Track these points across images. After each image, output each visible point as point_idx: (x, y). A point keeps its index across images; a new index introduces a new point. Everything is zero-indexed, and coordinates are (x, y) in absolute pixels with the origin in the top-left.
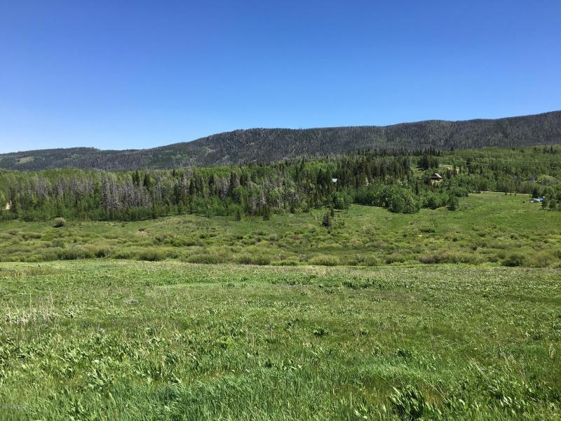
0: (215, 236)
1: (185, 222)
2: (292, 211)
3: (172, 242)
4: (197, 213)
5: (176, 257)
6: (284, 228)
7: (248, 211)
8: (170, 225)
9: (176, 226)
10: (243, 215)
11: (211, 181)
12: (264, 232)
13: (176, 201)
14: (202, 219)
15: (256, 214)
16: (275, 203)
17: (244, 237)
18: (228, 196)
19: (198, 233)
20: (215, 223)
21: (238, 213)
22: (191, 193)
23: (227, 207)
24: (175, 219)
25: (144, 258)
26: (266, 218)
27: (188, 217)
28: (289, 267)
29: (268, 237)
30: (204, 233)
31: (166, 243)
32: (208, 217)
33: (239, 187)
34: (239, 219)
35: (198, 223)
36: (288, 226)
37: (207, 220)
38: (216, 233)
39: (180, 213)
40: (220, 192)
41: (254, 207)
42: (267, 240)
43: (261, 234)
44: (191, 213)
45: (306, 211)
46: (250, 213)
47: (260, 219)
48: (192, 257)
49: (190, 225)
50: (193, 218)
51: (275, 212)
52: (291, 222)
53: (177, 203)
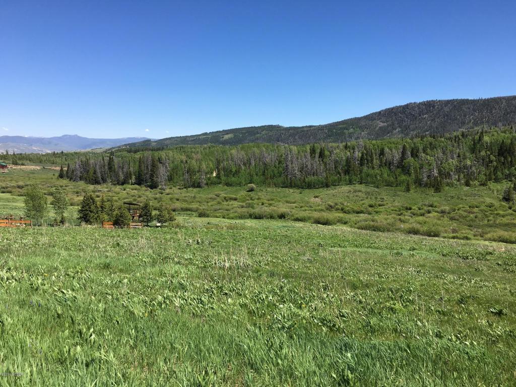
0: (384, 205)
1: (355, 191)
2: (467, 184)
3: (342, 209)
4: (367, 183)
5: (345, 223)
6: (457, 201)
7: (419, 183)
8: (342, 193)
9: (347, 194)
10: (413, 187)
11: (382, 153)
12: (435, 204)
13: (347, 172)
14: (371, 189)
15: (426, 185)
16: (448, 175)
17: (413, 208)
18: (398, 167)
19: (367, 202)
20: (384, 193)
21: (408, 185)
22: (361, 164)
23: (396, 178)
24: (346, 188)
25: (318, 222)
26: (438, 189)
27: (358, 187)
28: (462, 241)
29: (439, 210)
30: (372, 203)
31: (337, 209)
32: (378, 187)
33: (410, 159)
34: (408, 190)
35: (367, 193)
36: (462, 199)
37: (376, 190)
38: (385, 203)
39: (350, 182)
40: (390, 164)
41: (425, 179)
42: (437, 212)
43: (431, 206)
44: (361, 184)
45: (483, 185)
46: (420, 185)
47: (431, 191)
48: (360, 224)
49: (360, 194)
50: (362, 187)
51: (448, 185)
52: (466, 196)
53: (349, 173)
